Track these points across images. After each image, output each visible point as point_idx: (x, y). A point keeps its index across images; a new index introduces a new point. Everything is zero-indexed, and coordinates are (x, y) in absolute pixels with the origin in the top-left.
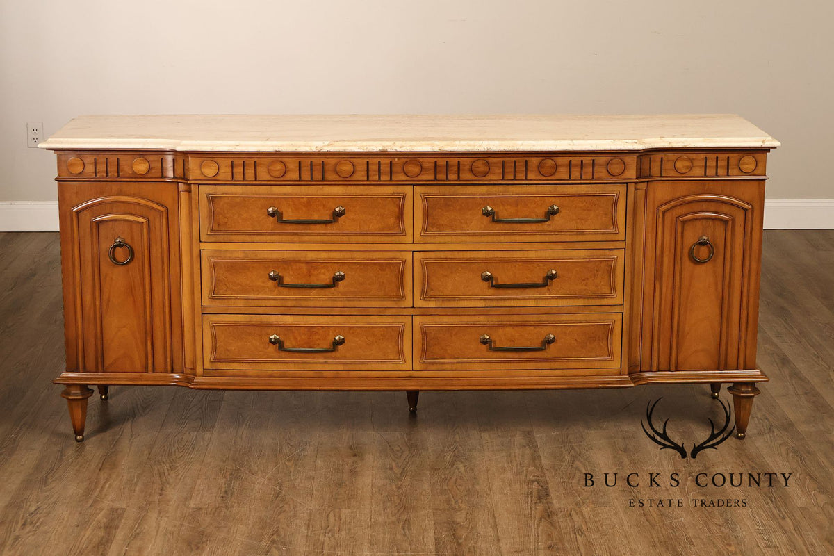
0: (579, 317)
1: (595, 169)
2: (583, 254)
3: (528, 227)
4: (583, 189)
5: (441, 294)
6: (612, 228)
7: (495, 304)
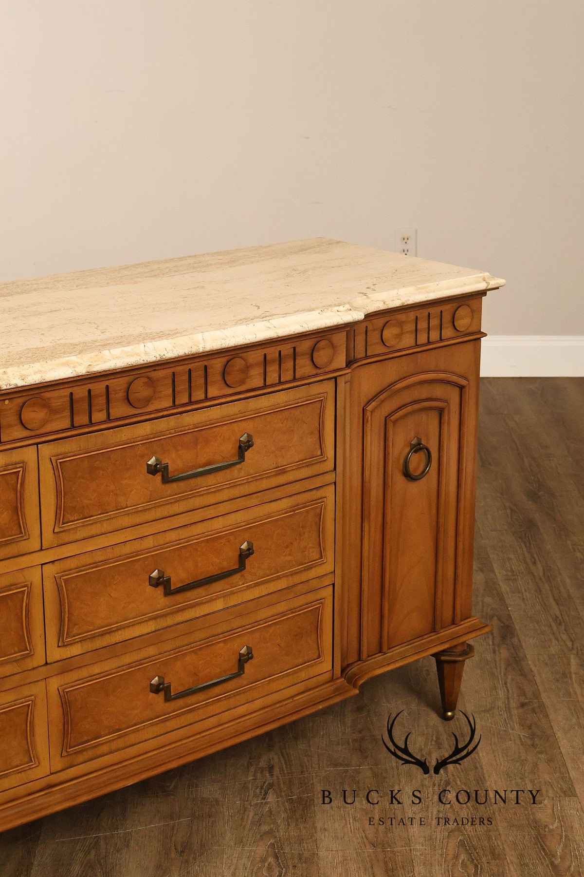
0: (282, 607)
1: (297, 361)
2: (284, 504)
3: (211, 480)
4: (281, 398)
5: (91, 628)
6: (319, 453)
7: (169, 621)
